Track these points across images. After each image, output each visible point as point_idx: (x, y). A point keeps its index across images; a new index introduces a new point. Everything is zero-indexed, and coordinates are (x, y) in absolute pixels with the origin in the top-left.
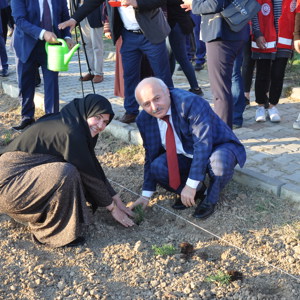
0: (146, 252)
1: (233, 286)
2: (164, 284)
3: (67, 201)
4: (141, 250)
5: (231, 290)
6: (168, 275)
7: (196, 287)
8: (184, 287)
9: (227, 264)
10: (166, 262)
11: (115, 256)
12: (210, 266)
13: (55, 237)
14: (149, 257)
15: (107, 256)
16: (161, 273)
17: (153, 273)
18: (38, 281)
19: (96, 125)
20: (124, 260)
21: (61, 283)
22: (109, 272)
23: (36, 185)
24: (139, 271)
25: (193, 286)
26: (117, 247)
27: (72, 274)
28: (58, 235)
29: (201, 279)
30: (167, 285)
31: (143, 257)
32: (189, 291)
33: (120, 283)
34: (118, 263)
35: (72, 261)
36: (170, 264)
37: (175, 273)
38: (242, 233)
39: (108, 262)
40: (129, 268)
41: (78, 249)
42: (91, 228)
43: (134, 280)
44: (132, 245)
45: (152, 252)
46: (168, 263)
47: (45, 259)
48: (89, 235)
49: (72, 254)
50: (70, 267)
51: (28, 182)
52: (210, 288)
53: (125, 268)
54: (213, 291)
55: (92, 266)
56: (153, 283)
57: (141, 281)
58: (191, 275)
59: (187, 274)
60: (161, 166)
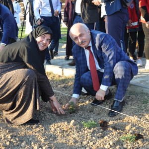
0: (78, 126)
1: (138, 143)
2: (91, 143)
3: (28, 93)
4: (74, 125)
5: (137, 145)
6: (94, 138)
7: (114, 144)
8: (106, 144)
9: (131, 131)
10: (92, 131)
11: (58, 129)
12: (120, 133)
13: (19, 118)
14: (80, 129)
15: (53, 129)
16: (89, 137)
17: (83, 137)
18: (8, 143)
19: (42, 41)
20: (64, 131)
21: (23, 144)
22: (55, 138)
23: (9, 83)
24: (74, 136)
25: (111, 143)
26: (59, 124)
27: (30, 139)
28: (22, 117)
29: (116, 139)
30: (94, 144)
31: (76, 129)
32: (109, 147)
33: (62, 144)
34: (60, 133)
35: (31, 132)
36: (94, 132)
37: (98, 137)
38: (137, 115)
39: (54, 132)
40: (68, 135)
41: (34, 126)
42: (42, 115)
43: (71, 141)
44: (69, 123)
45: (82, 126)
46: (93, 131)
47: (13, 132)
48: (41, 119)
49: (31, 129)
50: (30, 136)
51: (4, 81)
52: (122, 145)
53: (65, 135)
54: (125, 146)
55: (43, 135)
56: (84, 143)
57: (76, 142)
58: (109, 137)
59: (106, 137)
60: (87, 78)
